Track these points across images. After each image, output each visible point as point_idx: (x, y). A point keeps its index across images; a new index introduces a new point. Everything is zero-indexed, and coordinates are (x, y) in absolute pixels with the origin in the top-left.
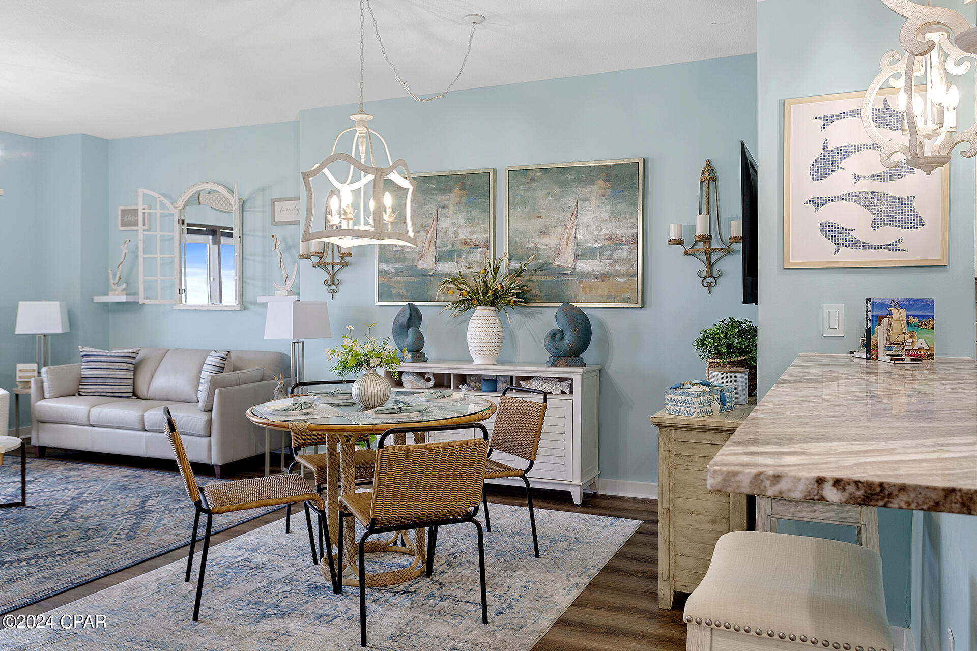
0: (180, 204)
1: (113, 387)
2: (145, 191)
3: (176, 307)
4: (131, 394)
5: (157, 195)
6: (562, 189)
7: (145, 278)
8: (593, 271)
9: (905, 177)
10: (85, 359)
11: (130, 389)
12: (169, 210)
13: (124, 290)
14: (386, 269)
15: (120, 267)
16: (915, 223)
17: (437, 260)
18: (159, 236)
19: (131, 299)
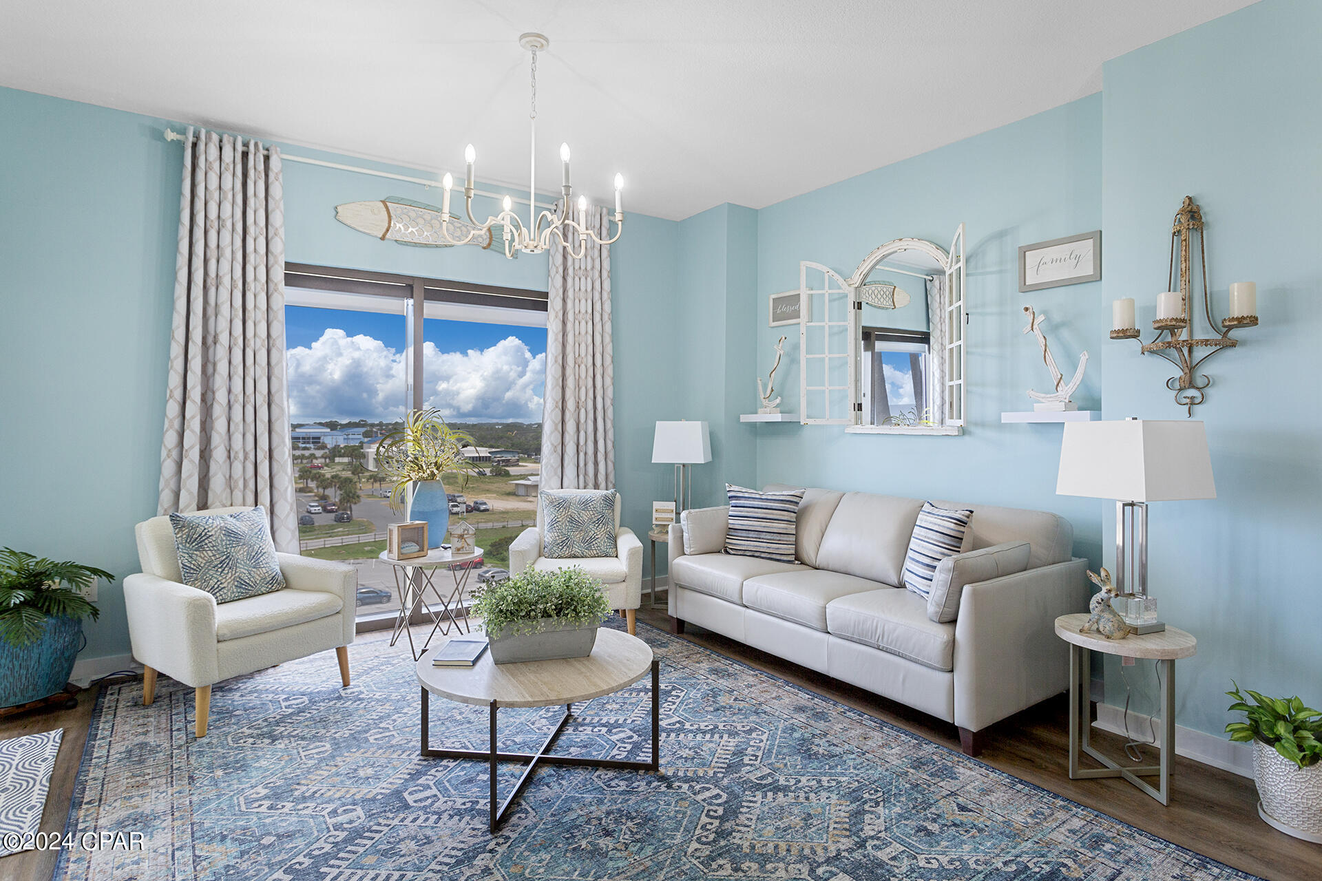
0: (857, 279)
1: (769, 545)
2: (809, 264)
3: (850, 430)
4: (792, 558)
5: (824, 269)
7: (811, 388)
10: (733, 502)
11: (791, 549)
12: (840, 288)
13: (778, 406)
15: (772, 375)
18: (827, 328)
19: (787, 418)
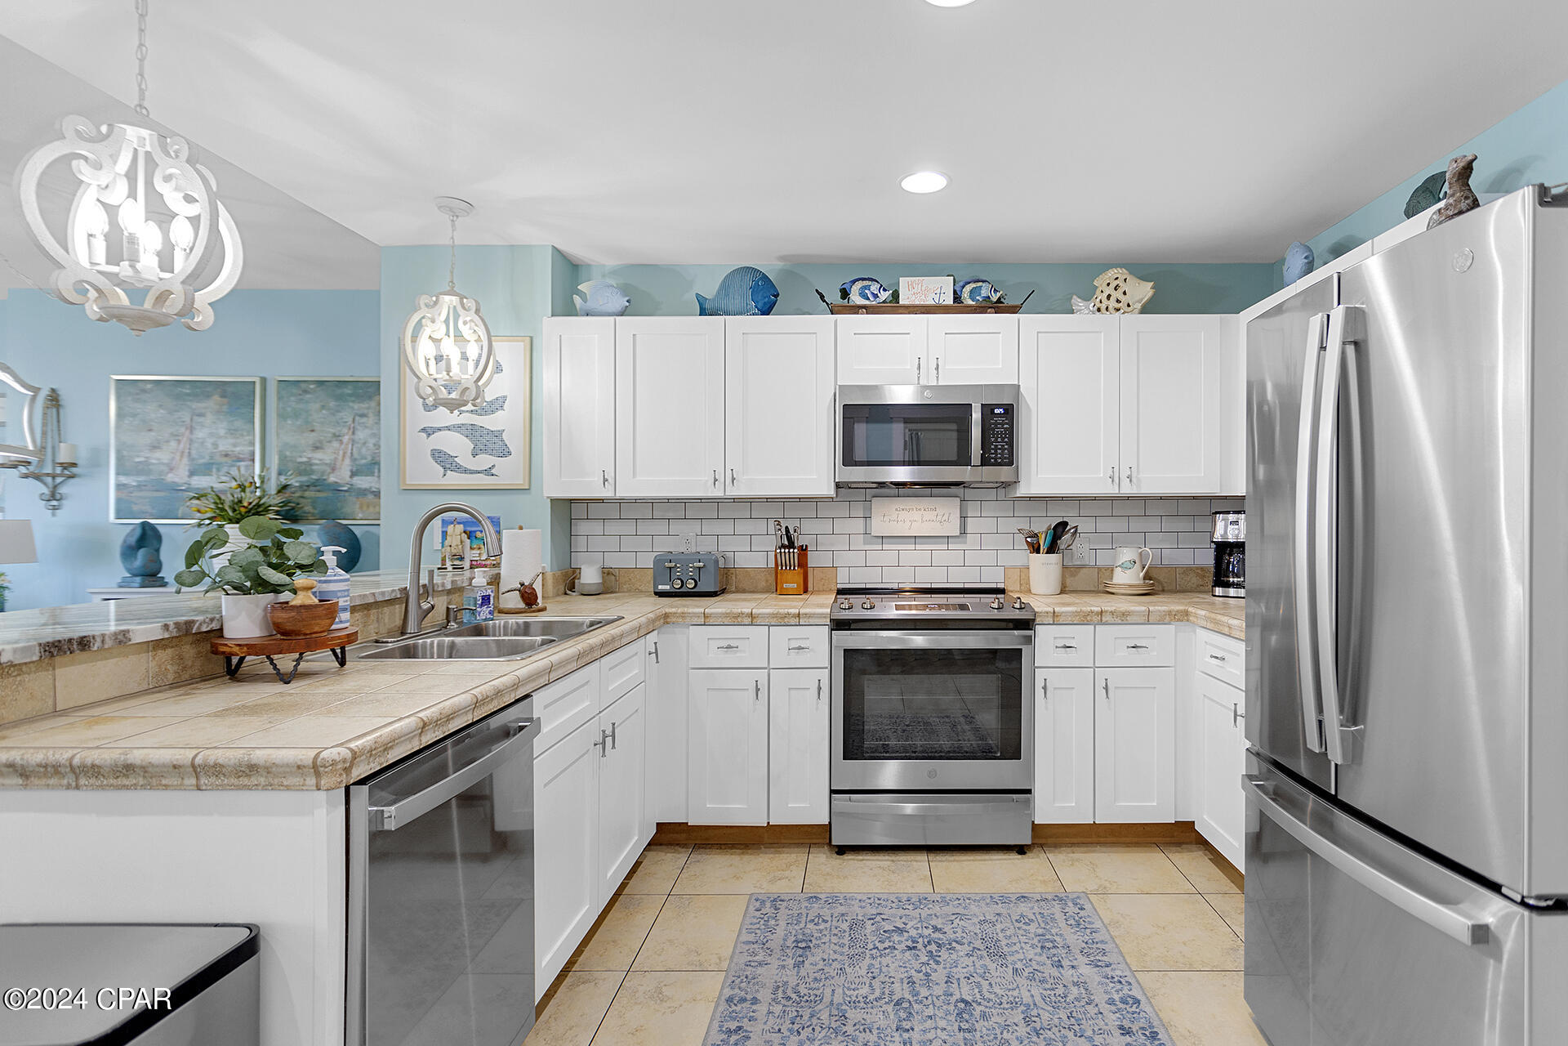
6: (338, 404)
8: (371, 488)
9: (496, 414)
14: (125, 482)
16: (505, 453)
17: (192, 474)
